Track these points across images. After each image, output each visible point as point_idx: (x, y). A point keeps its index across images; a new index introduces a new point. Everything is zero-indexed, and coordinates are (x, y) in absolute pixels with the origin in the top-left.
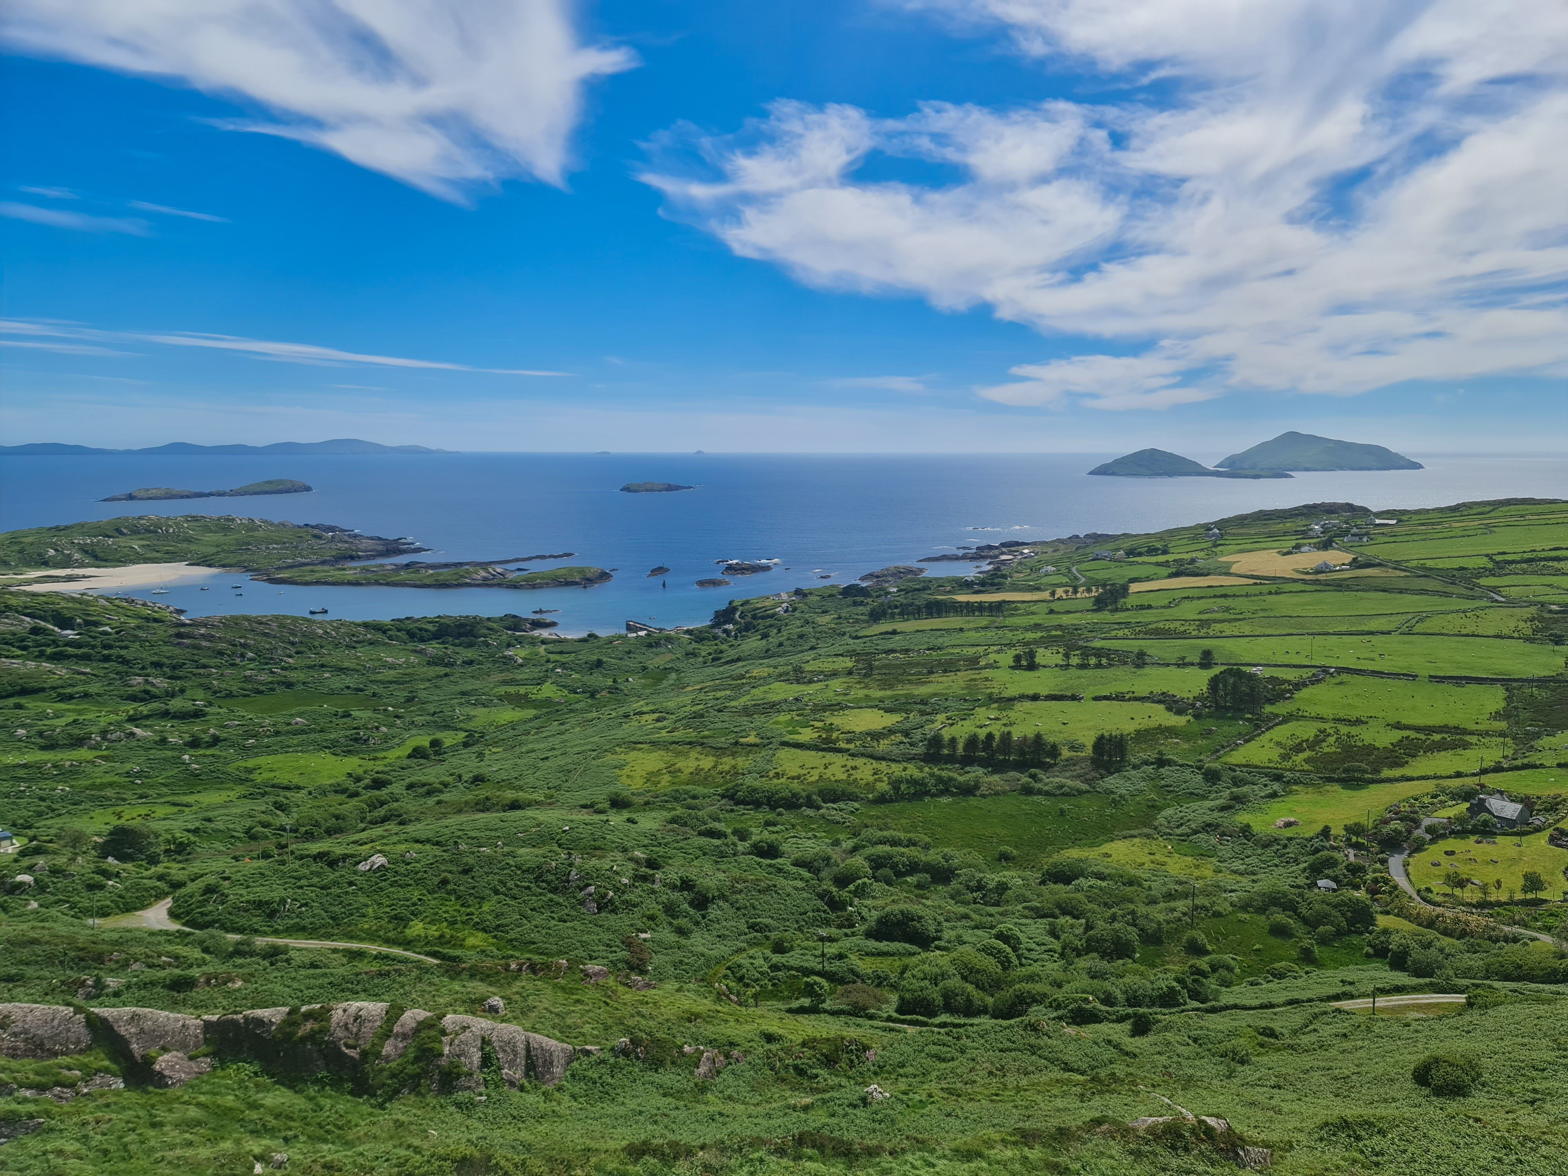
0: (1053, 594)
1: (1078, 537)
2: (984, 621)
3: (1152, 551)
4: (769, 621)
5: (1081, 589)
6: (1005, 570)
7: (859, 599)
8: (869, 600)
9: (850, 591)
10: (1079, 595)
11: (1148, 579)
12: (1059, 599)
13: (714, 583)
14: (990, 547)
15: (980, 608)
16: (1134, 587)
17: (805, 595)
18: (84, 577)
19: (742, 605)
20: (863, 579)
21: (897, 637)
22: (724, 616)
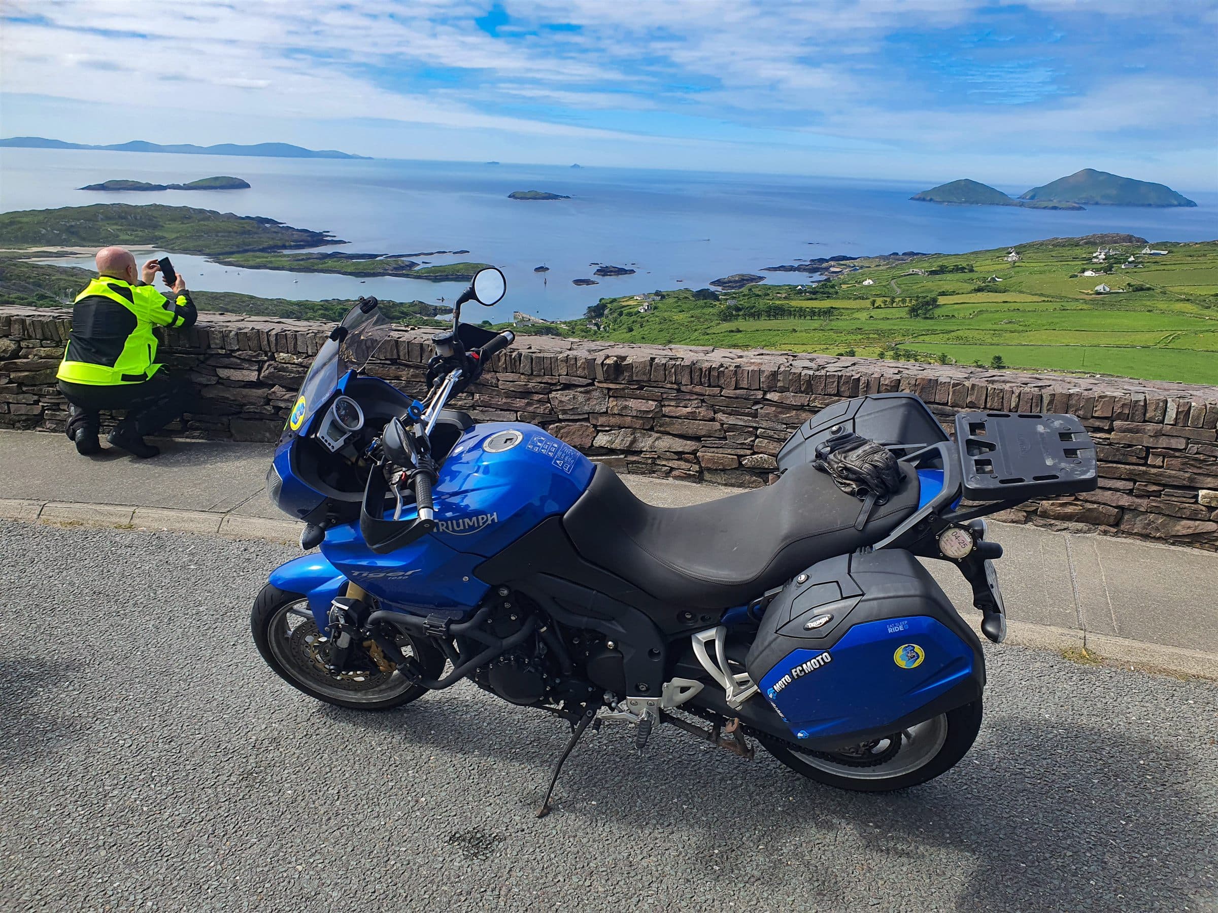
0: (873, 303)
1: (897, 254)
2: (816, 324)
3: (958, 269)
4: (634, 318)
5: (897, 300)
6: (835, 280)
7: (709, 301)
8: (717, 303)
9: (703, 294)
10: (894, 305)
11: (953, 293)
12: (877, 307)
13: (587, 282)
14: (822, 260)
15: (813, 313)
16: (941, 300)
17: (663, 297)
18: (72, 253)
19: (611, 302)
20: (713, 283)
21: (739, 335)
22: (597, 311)
